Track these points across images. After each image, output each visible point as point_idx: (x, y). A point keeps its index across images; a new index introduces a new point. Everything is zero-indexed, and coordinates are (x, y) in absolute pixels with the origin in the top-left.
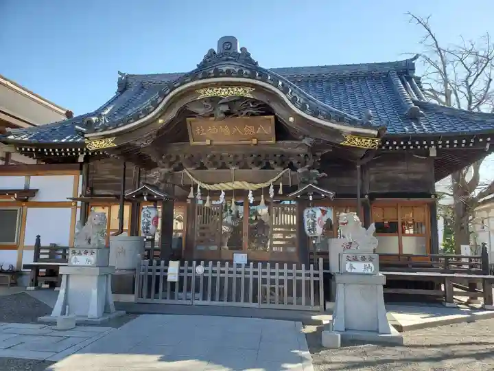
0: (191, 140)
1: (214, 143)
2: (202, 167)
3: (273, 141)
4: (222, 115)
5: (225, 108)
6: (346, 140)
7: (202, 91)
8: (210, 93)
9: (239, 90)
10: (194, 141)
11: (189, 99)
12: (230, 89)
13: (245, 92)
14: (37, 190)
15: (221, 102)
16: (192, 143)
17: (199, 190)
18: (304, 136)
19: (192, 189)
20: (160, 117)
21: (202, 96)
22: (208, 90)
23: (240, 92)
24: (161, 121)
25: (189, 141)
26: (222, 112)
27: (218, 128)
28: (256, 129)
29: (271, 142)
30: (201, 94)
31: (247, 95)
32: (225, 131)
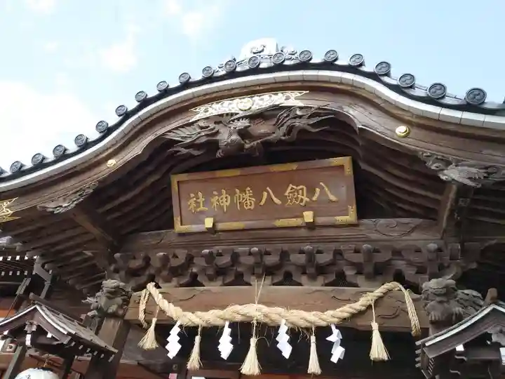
0: (177, 220)
1: (220, 226)
2: (194, 282)
3: (351, 217)
7: (202, 108)
8: (217, 109)
10: (181, 224)
12: (255, 98)
13: (288, 98)
15: (233, 118)
16: (179, 227)
20: (111, 155)
21: (201, 116)
23: (277, 99)
24: (112, 162)
25: (172, 226)
27: (232, 194)
28: (311, 192)
29: (341, 219)
30: (197, 113)
31: (293, 102)
32: (245, 200)
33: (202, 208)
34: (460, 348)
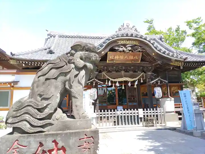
1: (116, 62)
2: (109, 72)
3: (139, 62)
4: (128, 51)
5: (130, 48)
6: (172, 62)
7: (119, 42)
8: (122, 42)
9: (134, 42)
11: (114, 45)
12: (130, 41)
13: (136, 43)
14: (19, 82)
15: (127, 46)
16: (107, 62)
17: (110, 82)
18: (158, 60)
19: (107, 81)
20: (103, 51)
22: (122, 41)
23: (134, 43)
24: (103, 52)
25: (106, 61)
26: (128, 50)
27: (119, 56)
28: (134, 57)
29: (138, 62)
30: (119, 43)
31: (137, 44)
32: (122, 57)
33: (113, 58)
34: (155, 83)
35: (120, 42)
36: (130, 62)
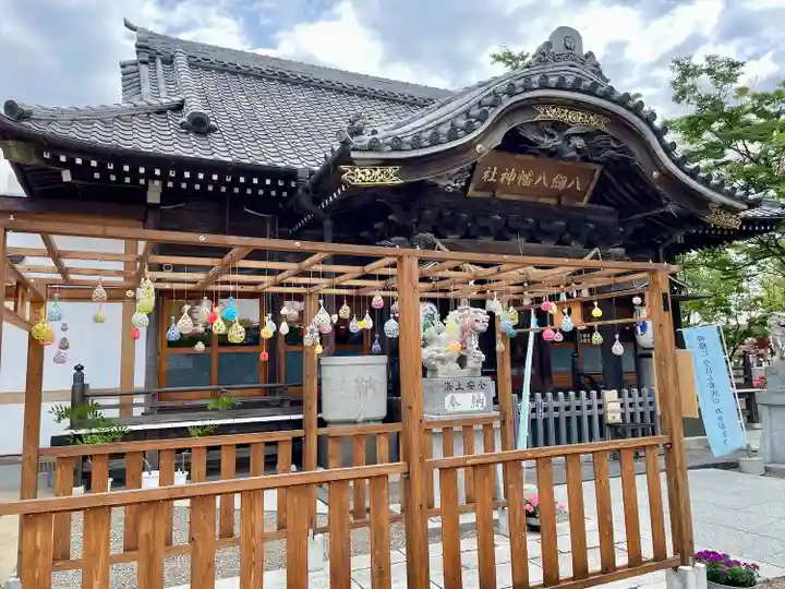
0: (472, 186)
1: (503, 196)
2: (469, 234)
3: (584, 203)
4: (574, 153)
5: (579, 142)
6: (712, 212)
7: (541, 109)
8: (552, 114)
9: (591, 118)
10: (474, 189)
11: (518, 121)
12: (579, 113)
13: (600, 122)
15: (570, 131)
16: (471, 192)
18: (668, 201)
20: (479, 142)
21: (538, 118)
22: (551, 109)
23: (594, 122)
24: (479, 147)
26: (575, 148)
27: (518, 173)
28: (569, 182)
29: (581, 204)
30: (539, 113)
31: (602, 127)
32: (525, 179)
33: (492, 179)
35: (545, 113)
36: (553, 201)
